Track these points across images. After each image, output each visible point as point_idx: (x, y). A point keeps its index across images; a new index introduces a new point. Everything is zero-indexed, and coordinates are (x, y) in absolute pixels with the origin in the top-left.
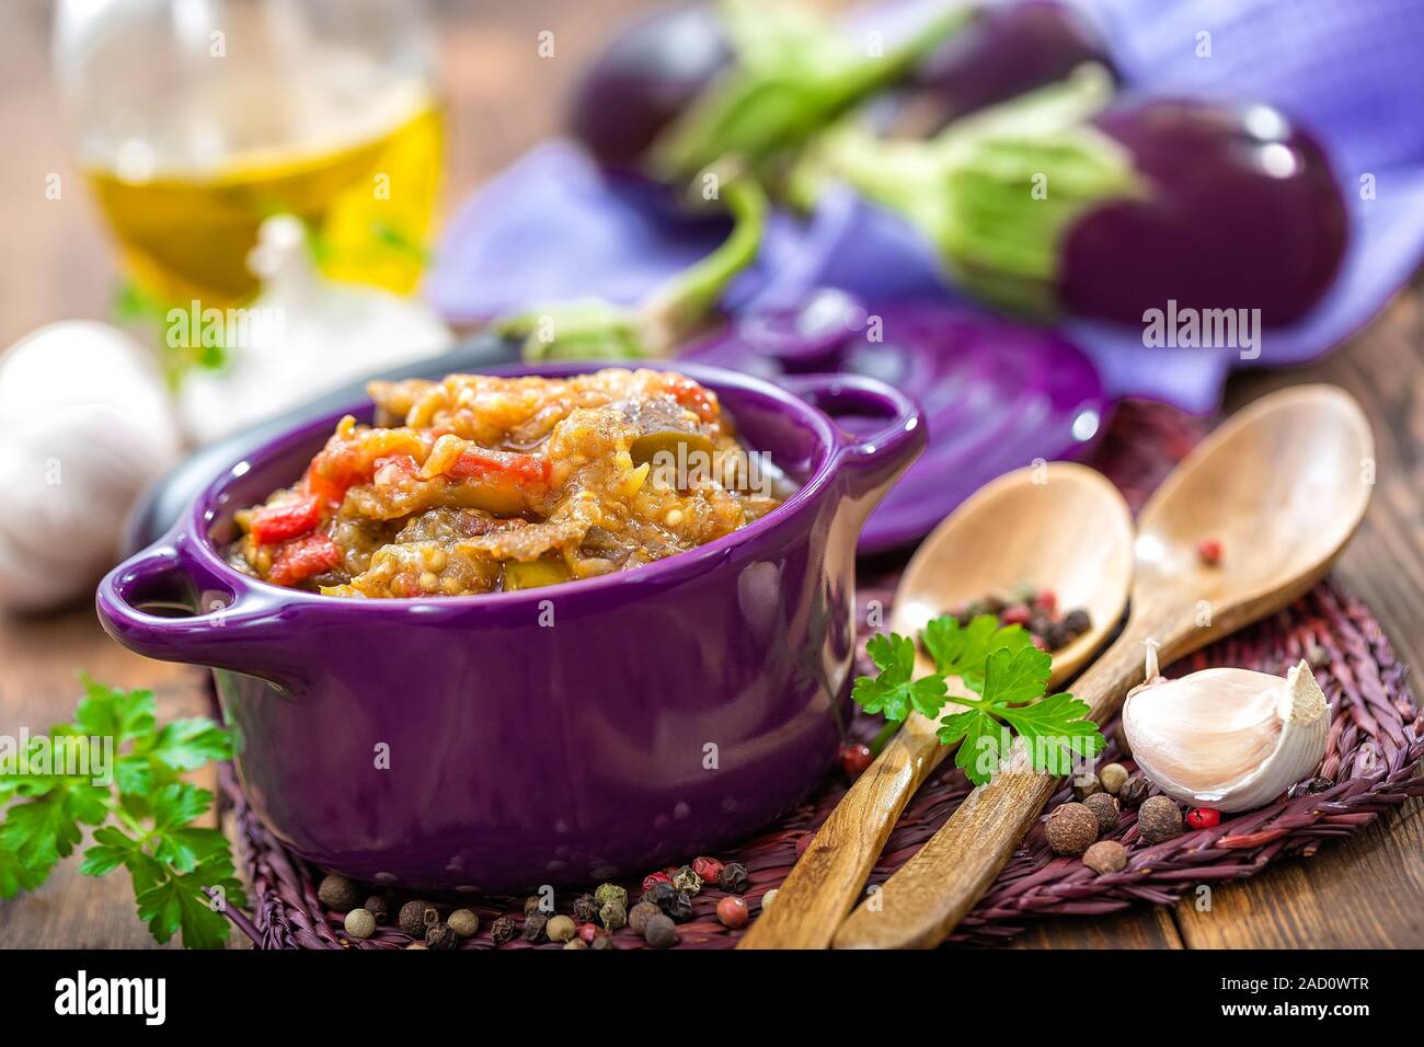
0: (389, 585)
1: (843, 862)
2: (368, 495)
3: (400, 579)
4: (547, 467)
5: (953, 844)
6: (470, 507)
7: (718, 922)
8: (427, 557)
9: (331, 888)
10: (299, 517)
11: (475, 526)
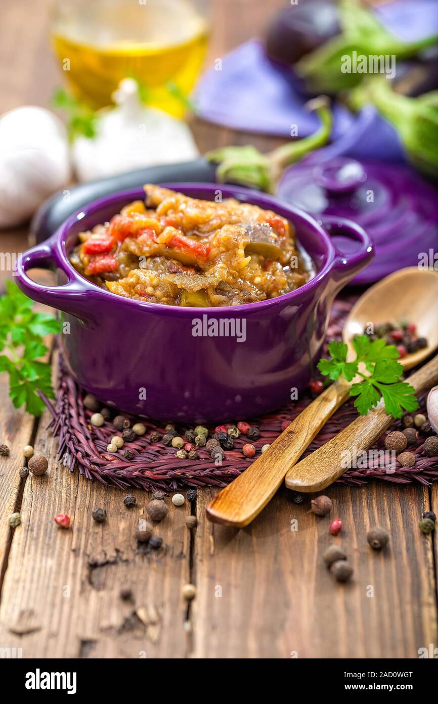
0: (134, 287)
1: (298, 440)
2: (133, 243)
3: (138, 287)
4: (208, 250)
5: (345, 440)
6: (175, 259)
7: (242, 453)
8: (151, 280)
9: (89, 401)
10: (104, 246)
11: (175, 268)
